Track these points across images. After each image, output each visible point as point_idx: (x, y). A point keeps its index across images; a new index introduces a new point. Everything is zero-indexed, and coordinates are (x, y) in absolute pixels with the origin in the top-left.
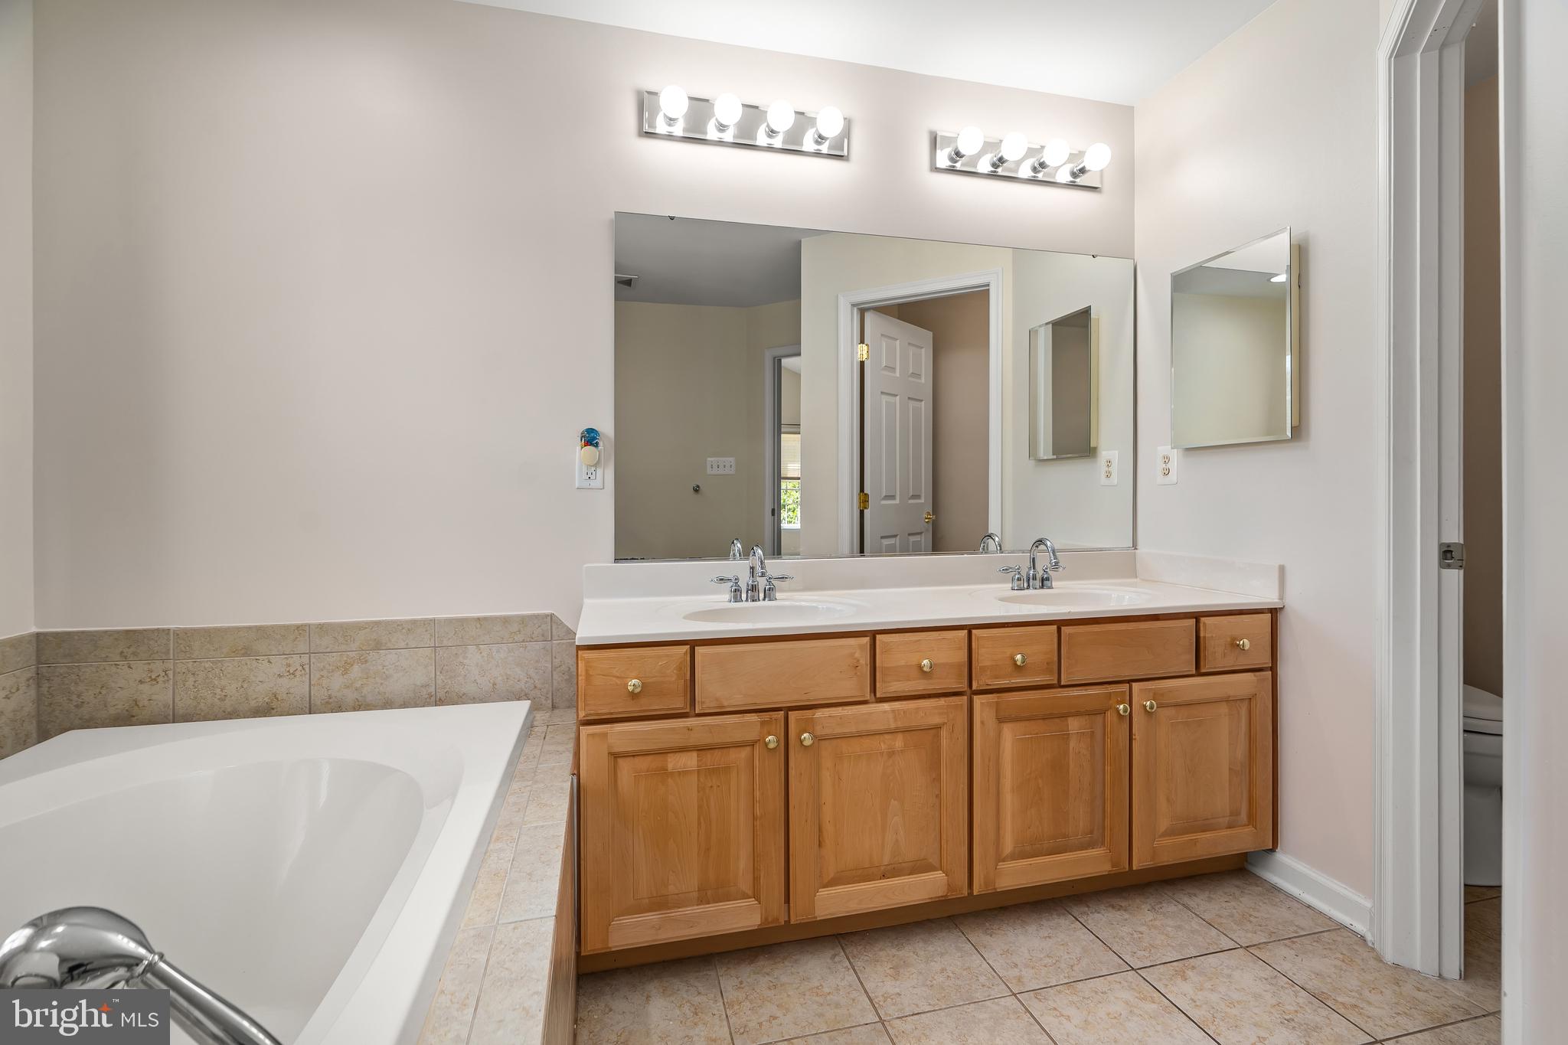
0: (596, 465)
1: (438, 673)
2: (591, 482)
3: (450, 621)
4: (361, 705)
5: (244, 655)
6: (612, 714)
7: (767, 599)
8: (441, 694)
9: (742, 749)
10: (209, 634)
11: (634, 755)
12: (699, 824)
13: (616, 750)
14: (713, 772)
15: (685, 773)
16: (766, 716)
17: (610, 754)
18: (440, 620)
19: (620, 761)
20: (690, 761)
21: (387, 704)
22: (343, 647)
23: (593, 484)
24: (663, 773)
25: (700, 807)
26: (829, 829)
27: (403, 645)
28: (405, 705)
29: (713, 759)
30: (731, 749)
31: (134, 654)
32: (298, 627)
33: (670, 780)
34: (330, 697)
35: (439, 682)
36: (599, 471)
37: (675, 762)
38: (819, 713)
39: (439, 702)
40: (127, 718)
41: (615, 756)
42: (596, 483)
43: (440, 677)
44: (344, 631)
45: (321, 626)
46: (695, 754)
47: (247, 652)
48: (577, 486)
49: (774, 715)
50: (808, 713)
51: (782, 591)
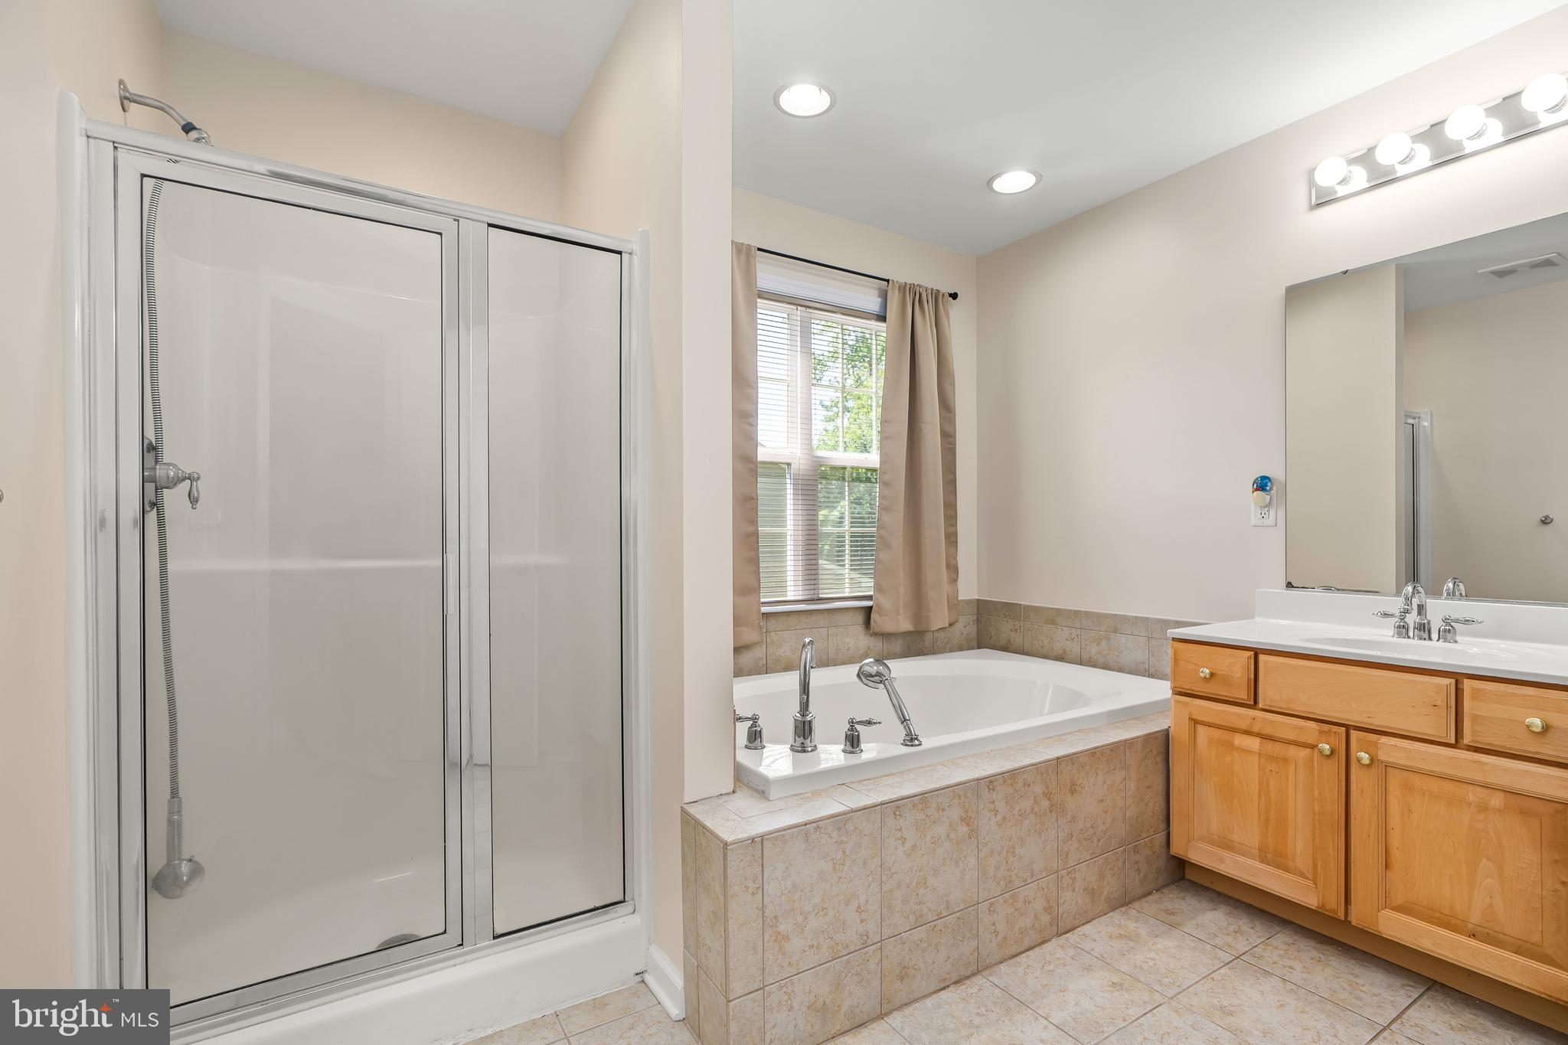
0: (1269, 505)
1: (1150, 656)
2: (1265, 521)
3: (1158, 621)
4: (1106, 667)
5: (1052, 624)
6: (1192, 690)
7: (1441, 640)
8: (1152, 671)
9: (1301, 748)
10: (1037, 610)
11: (1210, 725)
12: (1260, 796)
13: (1194, 717)
14: (1272, 758)
15: (1249, 752)
16: (1326, 727)
17: (1191, 719)
18: (1152, 619)
19: (1200, 728)
20: (1254, 743)
21: (1121, 670)
22: (1097, 628)
23: (1266, 522)
24: (1230, 745)
25: (1261, 783)
26: (1396, 855)
27: (1129, 632)
28: (1130, 673)
29: (1277, 749)
30: (1291, 746)
31: (1009, 615)
32: (1076, 612)
33: (1235, 753)
34: (1090, 658)
35: (1151, 662)
36: (1272, 512)
37: (1240, 740)
38: (1384, 739)
39: (1151, 676)
40: (1006, 648)
41: (1195, 722)
42: (1270, 521)
43: (1151, 659)
44: (1099, 618)
45: (1086, 612)
46: (1258, 740)
47: (1052, 622)
48: (1253, 523)
49: (1335, 728)
50: (1373, 737)
51: (1463, 634)
